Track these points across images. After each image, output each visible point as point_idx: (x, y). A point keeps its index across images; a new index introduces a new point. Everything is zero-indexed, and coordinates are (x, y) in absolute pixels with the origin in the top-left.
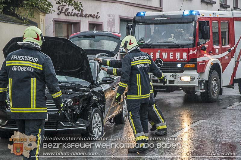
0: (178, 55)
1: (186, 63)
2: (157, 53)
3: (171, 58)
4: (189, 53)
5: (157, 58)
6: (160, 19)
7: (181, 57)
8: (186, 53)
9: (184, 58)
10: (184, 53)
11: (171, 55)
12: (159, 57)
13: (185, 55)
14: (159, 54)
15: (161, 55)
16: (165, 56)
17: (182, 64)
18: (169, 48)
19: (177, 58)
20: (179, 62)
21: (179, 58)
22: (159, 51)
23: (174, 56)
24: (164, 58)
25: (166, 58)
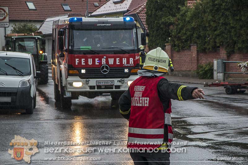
0: (125, 61)
1: (132, 68)
2: (103, 59)
3: (117, 63)
4: (135, 58)
5: (103, 64)
6: (103, 25)
7: (128, 62)
8: (132, 59)
9: (130, 63)
10: (130, 59)
11: (117, 61)
12: (105, 63)
13: (131, 60)
14: (105, 60)
15: (107, 62)
16: (111, 61)
17: (129, 69)
18: (115, 53)
19: (124, 63)
20: (127, 67)
21: (126, 63)
22: (105, 57)
23: (121, 61)
24: (110, 64)
25: (112, 64)
